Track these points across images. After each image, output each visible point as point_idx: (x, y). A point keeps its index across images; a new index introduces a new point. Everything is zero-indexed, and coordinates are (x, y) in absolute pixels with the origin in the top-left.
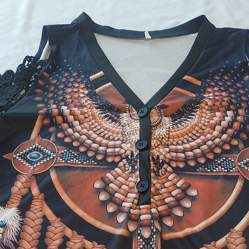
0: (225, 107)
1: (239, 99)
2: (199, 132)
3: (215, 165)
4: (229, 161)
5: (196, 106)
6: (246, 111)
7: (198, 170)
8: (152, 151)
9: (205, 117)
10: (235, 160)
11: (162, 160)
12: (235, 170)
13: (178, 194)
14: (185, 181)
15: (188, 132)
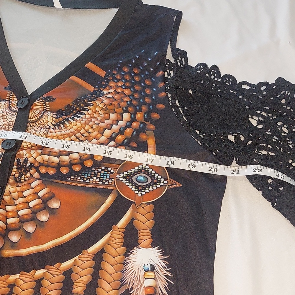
0: (123, 108)
1: (141, 100)
2: (84, 136)
3: (91, 174)
4: (107, 172)
5: (89, 103)
6: (145, 115)
7: (70, 179)
8: (21, 152)
9: (97, 118)
10: (115, 171)
11: (30, 163)
12: (112, 183)
13: (37, 205)
14: (49, 191)
15: (71, 134)
